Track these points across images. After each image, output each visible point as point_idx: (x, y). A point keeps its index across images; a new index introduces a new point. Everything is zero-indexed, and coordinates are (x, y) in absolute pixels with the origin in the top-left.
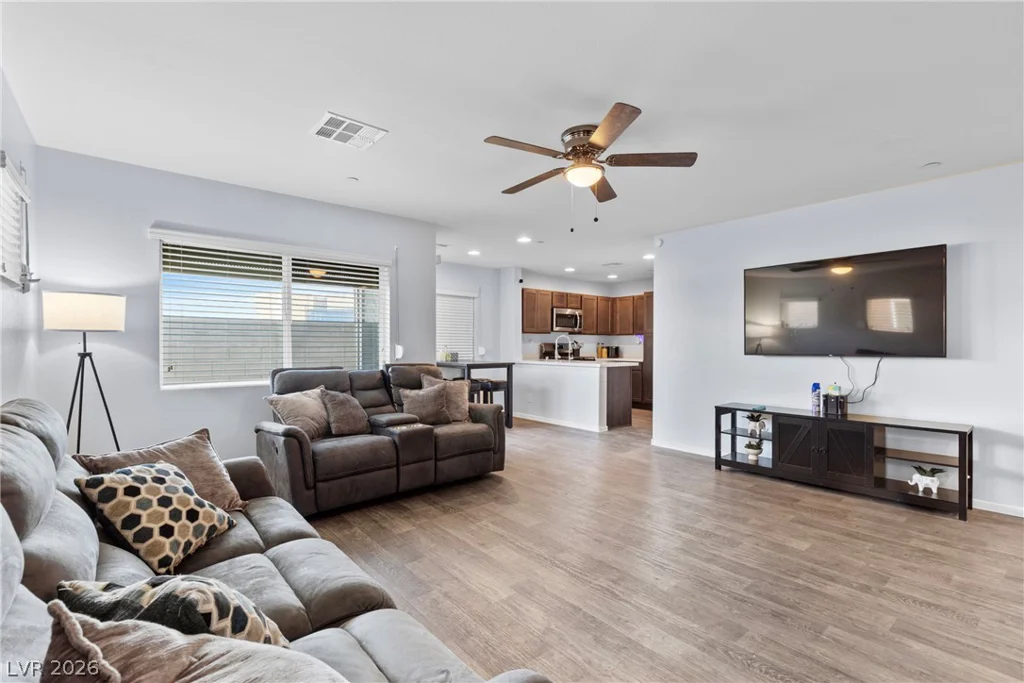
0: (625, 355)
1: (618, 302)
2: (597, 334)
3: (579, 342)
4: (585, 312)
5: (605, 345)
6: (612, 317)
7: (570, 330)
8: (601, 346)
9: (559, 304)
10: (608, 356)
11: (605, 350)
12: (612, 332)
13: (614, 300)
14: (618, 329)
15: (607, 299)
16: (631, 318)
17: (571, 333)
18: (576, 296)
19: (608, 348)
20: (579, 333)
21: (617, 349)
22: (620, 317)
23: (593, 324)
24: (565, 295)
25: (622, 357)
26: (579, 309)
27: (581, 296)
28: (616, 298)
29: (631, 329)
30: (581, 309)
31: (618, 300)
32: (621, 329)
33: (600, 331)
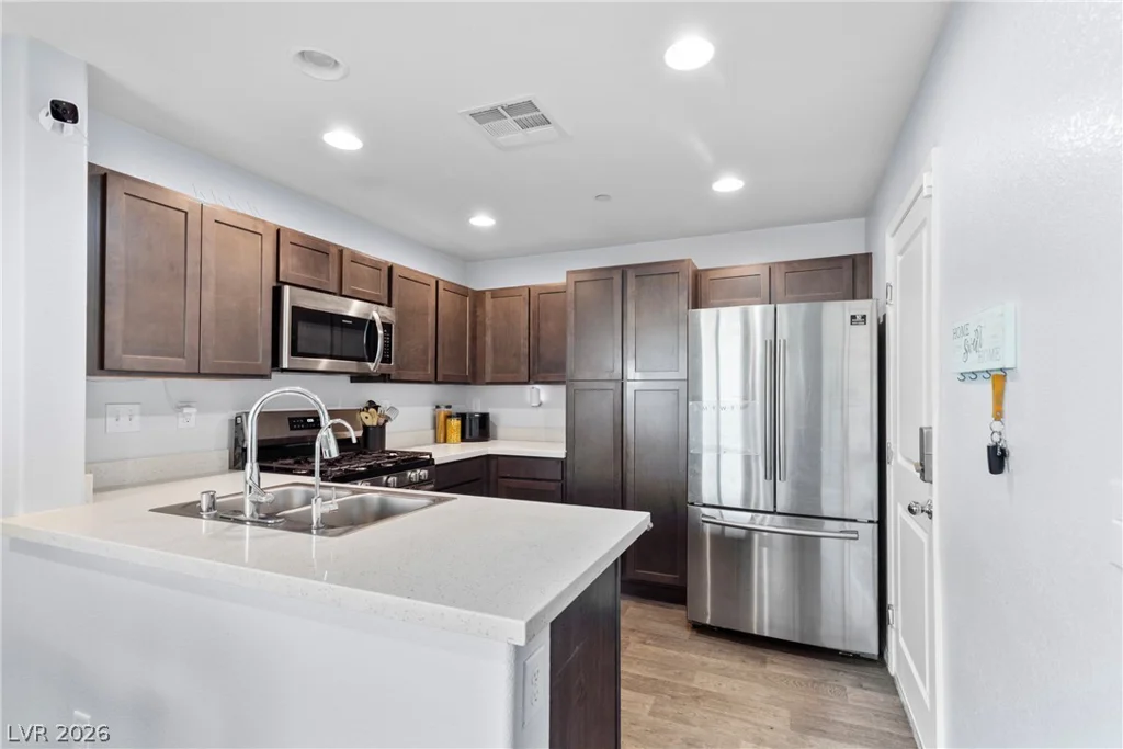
0: (501, 432)
1: (489, 302)
2: (437, 382)
3: (384, 404)
4: (399, 314)
5: (456, 409)
6: (474, 338)
7: (352, 366)
8: (444, 411)
9: (303, 277)
10: (463, 439)
11: (455, 423)
12: (472, 377)
13: (478, 296)
14: (489, 368)
15: (463, 292)
16: (524, 342)
17: (357, 378)
18: (376, 265)
19: (462, 417)
20: (384, 378)
21: (484, 418)
22: (494, 339)
23: (425, 352)
24: (334, 251)
25: (495, 439)
26: (382, 304)
27: (390, 269)
28: (483, 292)
29: (524, 369)
30: (389, 305)
31: (488, 295)
32: (496, 370)
33: (444, 376)
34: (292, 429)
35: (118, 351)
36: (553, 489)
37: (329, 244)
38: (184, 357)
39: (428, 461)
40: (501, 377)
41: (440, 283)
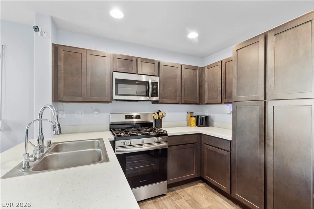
0: (215, 123)
1: (206, 71)
2: (182, 104)
5: (195, 114)
8: (190, 115)
10: (197, 125)
11: (194, 120)
12: (200, 101)
13: (202, 70)
14: (206, 97)
15: (195, 68)
16: (219, 85)
18: (152, 62)
19: (197, 117)
21: (207, 118)
22: (208, 86)
23: (176, 91)
24: (134, 59)
25: (212, 126)
26: (156, 76)
27: (159, 63)
28: (204, 67)
29: (220, 98)
30: (159, 76)
31: (206, 68)
32: (209, 98)
33: (185, 101)
34: (126, 119)
35: (62, 96)
36: (226, 154)
37: (132, 57)
38: (81, 97)
39: (165, 134)
40: (211, 101)
41: (183, 66)
